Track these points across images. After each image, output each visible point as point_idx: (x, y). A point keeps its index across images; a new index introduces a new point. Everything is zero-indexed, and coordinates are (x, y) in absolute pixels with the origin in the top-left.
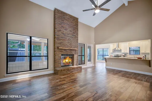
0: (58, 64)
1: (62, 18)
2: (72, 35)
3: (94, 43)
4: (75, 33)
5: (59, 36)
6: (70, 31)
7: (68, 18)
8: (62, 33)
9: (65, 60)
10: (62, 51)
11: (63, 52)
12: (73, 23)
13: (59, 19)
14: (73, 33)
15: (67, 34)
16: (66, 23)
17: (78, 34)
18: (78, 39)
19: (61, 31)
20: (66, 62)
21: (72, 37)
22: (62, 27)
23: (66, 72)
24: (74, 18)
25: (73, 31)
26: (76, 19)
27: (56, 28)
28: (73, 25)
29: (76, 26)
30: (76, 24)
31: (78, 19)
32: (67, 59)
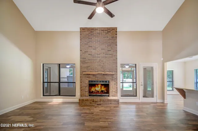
0: (84, 92)
1: (90, 36)
2: (105, 54)
3: (162, 59)
4: (110, 51)
5: (86, 58)
6: (101, 49)
7: (98, 33)
8: (89, 54)
9: (94, 88)
10: (89, 77)
11: (91, 77)
12: (108, 37)
13: (85, 39)
14: (108, 51)
15: (97, 55)
16: (95, 40)
17: (117, 51)
18: (117, 58)
19: (88, 52)
20: (95, 90)
21: (106, 57)
22: (89, 47)
23: (90, 103)
24: (109, 29)
25: (108, 48)
26: (113, 29)
27: (81, 50)
28: (106, 40)
29: (113, 40)
30: (113, 37)
31: (116, 28)
32: (98, 87)
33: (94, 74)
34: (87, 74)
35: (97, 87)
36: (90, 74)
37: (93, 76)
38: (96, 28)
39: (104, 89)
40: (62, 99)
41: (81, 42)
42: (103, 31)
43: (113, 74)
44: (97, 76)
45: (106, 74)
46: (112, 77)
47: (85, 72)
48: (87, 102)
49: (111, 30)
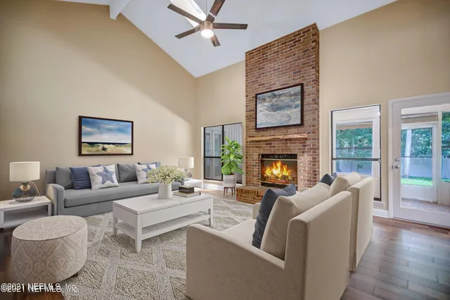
0: (252, 177)
1: (261, 63)
7: (276, 52)
9: (270, 169)
10: (260, 147)
11: (262, 147)
12: (294, 55)
13: (253, 71)
16: (271, 68)
24: (297, 36)
25: (294, 79)
26: (306, 32)
27: (247, 96)
28: (291, 62)
29: (307, 57)
30: (306, 51)
31: (314, 26)
32: (277, 167)
33: (267, 141)
34: (256, 141)
35: (274, 166)
36: (260, 141)
37: (266, 144)
38: (271, 43)
39: (289, 171)
40: (217, 186)
41: (246, 81)
42: (285, 43)
43: (306, 139)
44: (274, 144)
45: (291, 140)
46: (303, 146)
47: (254, 137)
48: (247, 195)
49: (302, 34)
